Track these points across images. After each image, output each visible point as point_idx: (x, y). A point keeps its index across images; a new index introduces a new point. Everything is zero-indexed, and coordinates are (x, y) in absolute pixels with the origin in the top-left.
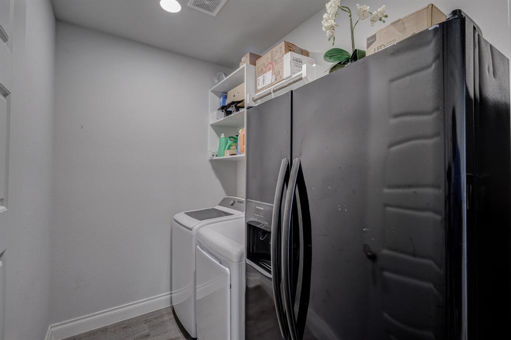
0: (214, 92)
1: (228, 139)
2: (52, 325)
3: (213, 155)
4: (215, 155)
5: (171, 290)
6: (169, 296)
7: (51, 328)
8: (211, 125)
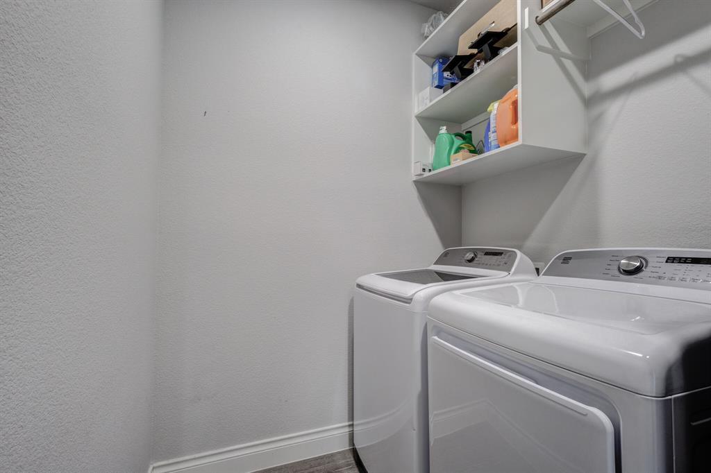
0: (422, 56)
1: (453, 136)
2: (156, 465)
3: (424, 170)
4: (427, 169)
5: (351, 417)
6: (347, 430)
7: (154, 468)
8: (417, 117)
